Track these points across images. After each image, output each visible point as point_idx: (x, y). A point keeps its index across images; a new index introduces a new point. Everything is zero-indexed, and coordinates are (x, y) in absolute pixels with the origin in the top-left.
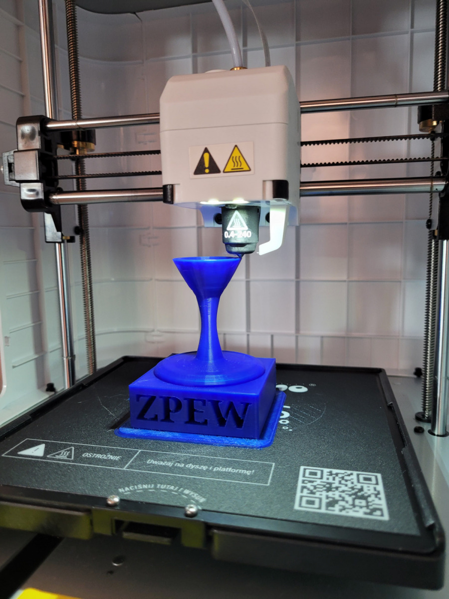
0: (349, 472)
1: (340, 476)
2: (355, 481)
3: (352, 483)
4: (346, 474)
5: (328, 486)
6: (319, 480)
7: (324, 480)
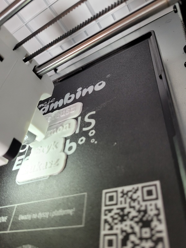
0: (135, 186)
1: (130, 194)
2: (140, 199)
3: (139, 203)
4: (134, 191)
5: (121, 213)
6: (115, 207)
7: (119, 206)
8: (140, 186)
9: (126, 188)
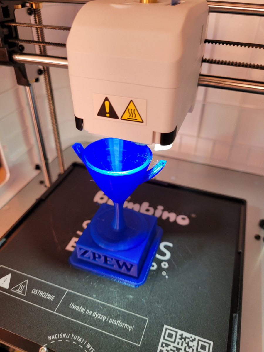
0: (194, 337)
1: (187, 340)
4: (191, 339)
6: (172, 344)
7: (176, 345)
8: (197, 338)
9: (186, 334)
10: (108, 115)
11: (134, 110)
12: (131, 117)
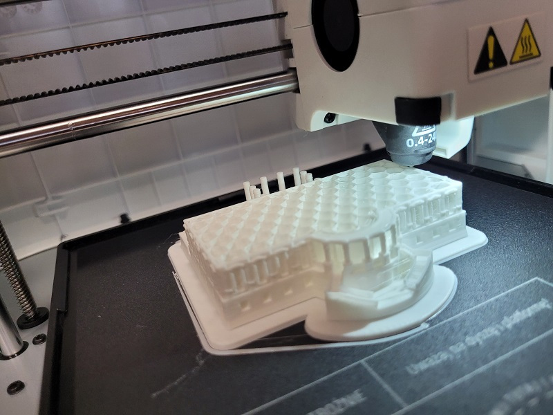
10: (491, 65)
11: (529, 36)
12: (525, 54)
